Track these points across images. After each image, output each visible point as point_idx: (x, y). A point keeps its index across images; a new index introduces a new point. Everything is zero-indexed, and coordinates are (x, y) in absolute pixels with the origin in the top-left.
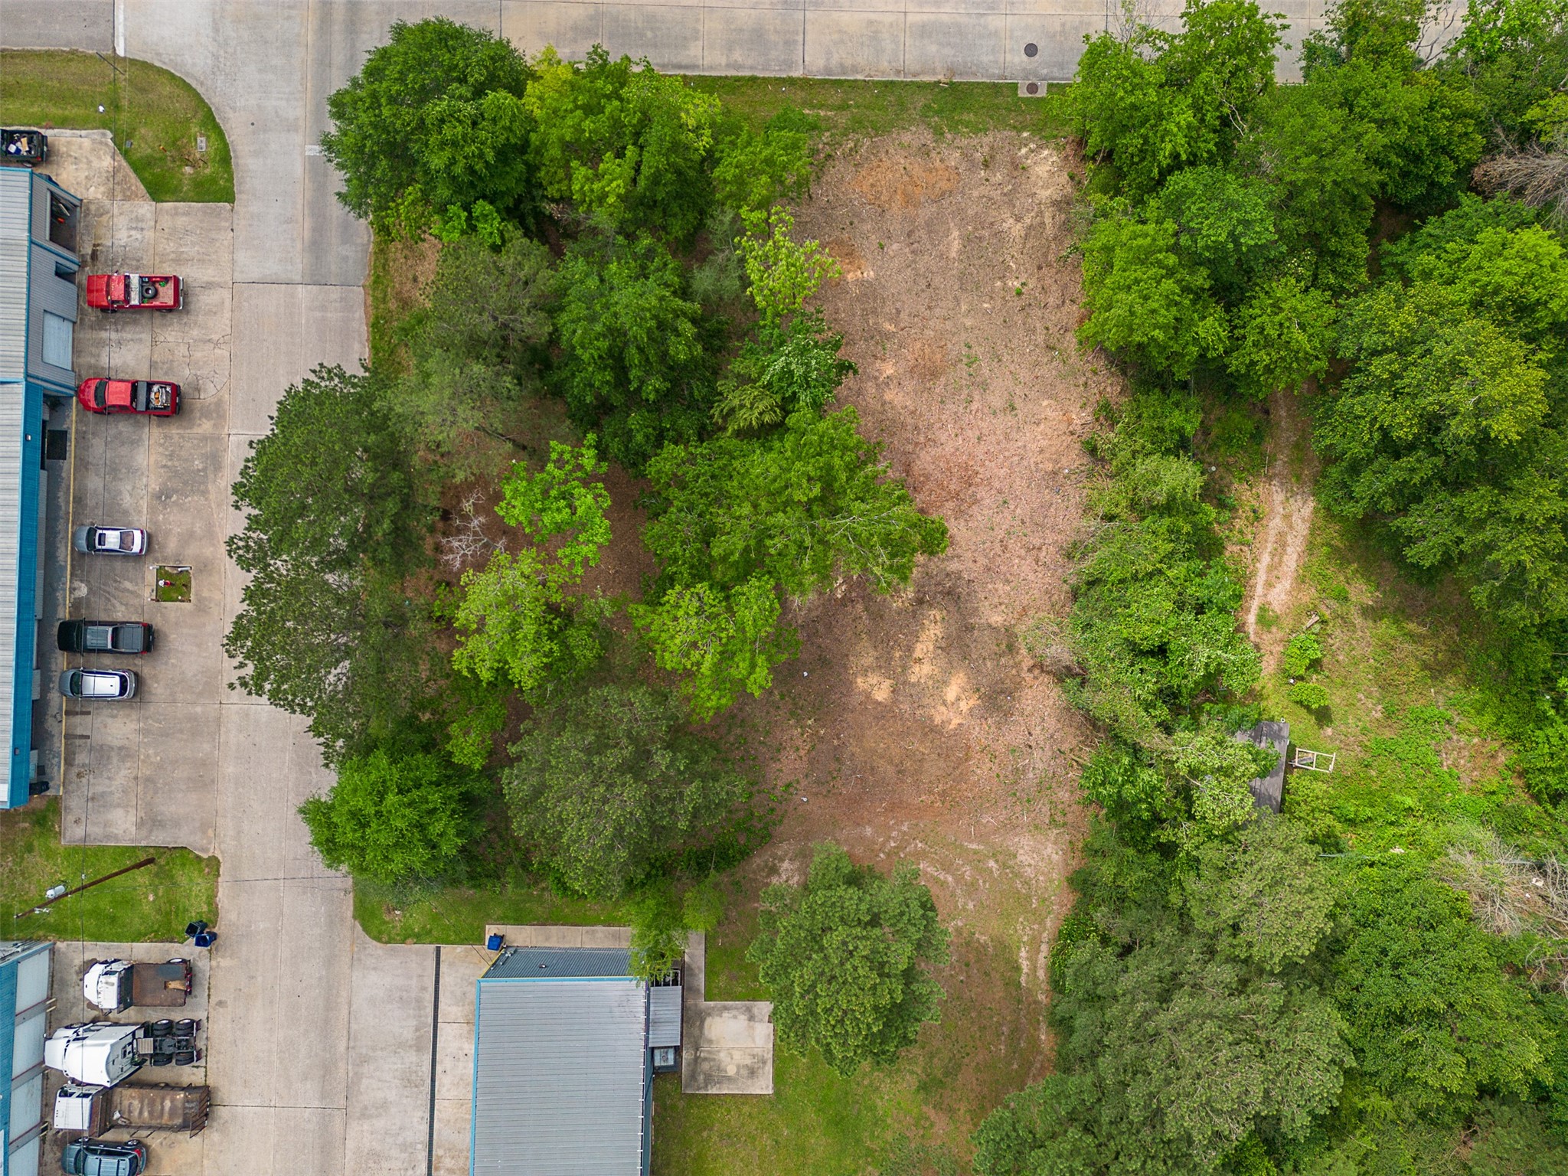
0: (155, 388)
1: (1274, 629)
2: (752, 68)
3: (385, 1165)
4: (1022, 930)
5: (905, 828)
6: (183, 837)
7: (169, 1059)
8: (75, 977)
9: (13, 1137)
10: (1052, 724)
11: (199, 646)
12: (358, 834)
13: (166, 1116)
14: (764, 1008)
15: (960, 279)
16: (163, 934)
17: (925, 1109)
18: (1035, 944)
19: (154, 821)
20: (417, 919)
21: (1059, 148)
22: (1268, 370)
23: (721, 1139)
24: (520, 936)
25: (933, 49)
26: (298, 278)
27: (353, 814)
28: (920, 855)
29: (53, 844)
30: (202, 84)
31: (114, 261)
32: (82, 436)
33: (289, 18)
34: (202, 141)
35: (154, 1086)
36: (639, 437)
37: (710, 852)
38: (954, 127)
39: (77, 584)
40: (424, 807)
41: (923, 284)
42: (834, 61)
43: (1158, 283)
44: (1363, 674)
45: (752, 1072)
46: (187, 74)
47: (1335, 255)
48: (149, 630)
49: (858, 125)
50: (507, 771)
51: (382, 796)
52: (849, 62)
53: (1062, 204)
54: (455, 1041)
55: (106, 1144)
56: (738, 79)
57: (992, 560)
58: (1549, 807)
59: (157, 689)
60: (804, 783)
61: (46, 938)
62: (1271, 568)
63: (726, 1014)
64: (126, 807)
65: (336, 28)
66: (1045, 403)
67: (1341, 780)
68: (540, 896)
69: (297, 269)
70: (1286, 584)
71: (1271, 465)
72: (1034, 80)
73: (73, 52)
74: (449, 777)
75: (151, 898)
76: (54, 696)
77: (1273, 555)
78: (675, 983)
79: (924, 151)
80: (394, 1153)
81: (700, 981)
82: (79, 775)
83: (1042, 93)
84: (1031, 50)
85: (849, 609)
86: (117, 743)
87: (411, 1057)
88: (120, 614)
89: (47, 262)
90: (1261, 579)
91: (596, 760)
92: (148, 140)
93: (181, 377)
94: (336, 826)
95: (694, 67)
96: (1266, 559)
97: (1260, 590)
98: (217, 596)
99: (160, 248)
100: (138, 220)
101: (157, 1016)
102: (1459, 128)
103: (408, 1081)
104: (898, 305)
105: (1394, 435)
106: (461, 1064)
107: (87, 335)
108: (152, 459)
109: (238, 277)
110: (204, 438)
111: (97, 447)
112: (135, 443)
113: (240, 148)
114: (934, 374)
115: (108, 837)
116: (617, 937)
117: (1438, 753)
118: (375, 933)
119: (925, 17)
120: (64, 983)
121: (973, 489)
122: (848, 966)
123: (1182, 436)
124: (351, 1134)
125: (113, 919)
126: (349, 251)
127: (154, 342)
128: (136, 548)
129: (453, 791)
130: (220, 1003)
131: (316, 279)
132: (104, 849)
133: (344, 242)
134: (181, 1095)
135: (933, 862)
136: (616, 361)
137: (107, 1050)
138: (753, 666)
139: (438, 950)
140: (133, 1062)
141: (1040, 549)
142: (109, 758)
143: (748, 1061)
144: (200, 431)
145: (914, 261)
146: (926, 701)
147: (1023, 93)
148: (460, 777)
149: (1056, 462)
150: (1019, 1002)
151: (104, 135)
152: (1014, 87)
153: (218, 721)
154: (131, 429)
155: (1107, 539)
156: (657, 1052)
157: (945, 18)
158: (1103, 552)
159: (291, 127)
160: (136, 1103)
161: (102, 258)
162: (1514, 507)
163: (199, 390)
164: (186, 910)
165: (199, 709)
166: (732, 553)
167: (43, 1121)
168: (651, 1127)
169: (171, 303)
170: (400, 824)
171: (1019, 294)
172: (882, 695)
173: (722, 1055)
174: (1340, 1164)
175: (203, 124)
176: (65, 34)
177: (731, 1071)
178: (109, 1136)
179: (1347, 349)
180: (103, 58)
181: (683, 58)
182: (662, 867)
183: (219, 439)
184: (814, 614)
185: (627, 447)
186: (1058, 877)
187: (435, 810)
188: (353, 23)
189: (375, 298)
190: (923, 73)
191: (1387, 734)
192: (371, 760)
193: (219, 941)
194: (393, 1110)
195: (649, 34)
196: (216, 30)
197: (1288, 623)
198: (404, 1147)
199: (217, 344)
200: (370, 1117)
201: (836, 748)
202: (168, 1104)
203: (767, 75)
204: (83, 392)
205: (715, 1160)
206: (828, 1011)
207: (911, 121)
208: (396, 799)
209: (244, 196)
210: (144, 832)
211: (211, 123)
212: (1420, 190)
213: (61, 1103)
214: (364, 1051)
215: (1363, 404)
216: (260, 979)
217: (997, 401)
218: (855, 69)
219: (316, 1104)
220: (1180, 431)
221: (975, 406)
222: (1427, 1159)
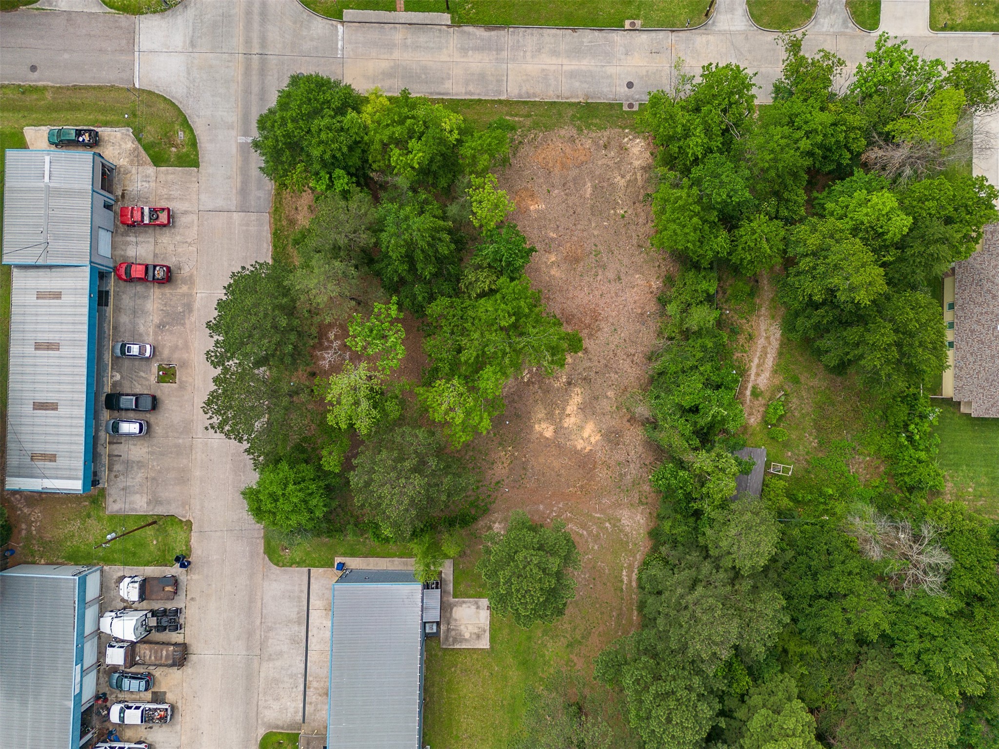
0: (158, 268)
1: (760, 399)
2: (479, 94)
3: (281, 686)
4: (624, 560)
5: (561, 506)
6: (173, 510)
7: (164, 629)
8: (113, 585)
9: (85, 668)
10: (640, 449)
11: (181, 407)
12: (273, 505)
13: (164, 659)
14: (485, 602)
15: (591, 209)
16: (162, 562)
17: (571, 656)
18: (630, 567)
19: (157, 501)
20: (298, 555)
21: (644, 138)
22: (751, 262)
23: (462, 672)
24: (353, 563)
25: (577, 84)
26: (234, 209)
27: (271, 495)
28: (569, 520)
29: (101, 514)
30: (181, 103)
31: (134, 199)
32: (117, 294)
33: (228, 67)
34: (181, 134)
35: (158, 643)
36: (420, 298)
37: (456, 518)
38: (588, 127)
39: (115, 373)
40: (307, 491)
41: (571, 212)
42: (524, 90)
43: (691, 219)
44: (808, 423)
45: (478, 637)
46: (173, 97)
47: (787, 201)
48: (154, 398)
49: (536, 125)
50: (352, 473)
51: (286, 485)
52: (531, 91)
53: (646, 169)
54: (320, 620)
55: (132, 673)
56: (471, 100)
57: (608, 361)
58: (907, 494)
59: (158, 430)
60: (506, 481)
61: (98, 564)
62: (759, 366)
63: (464, 605)
64: (141, 493)
65: (254, 72)
66: (637, 276)
67: (796, 480)
68: (364, 542)
69: (233, 203)
70: (767, 374)
71: (759, 310)
72: (631, 101)
73: (112, 86)
74: (319, 477)
75: (155, 542)
76: (102, 434)
77: (759, 358)
78: (437, 588)
79: (572, 140)
80: (286, 679)
81: (451, 588)
82: (116, 477)
83: (636, 108)
84: (630, 85)
85: (531, 387)
86: (137, 459)
87: (296, 628)
88: (138, 390)
89: (100, 201)
90: (753, 371)
91: (399, 465)
92: (151, 133)
93: (171, 262)
94: (261, 501)
95: (447, 94)
96: (756, 361)
97: (753, 377)
98: (190, 380)
99: (159, 192)
100: (146, 176)
101: (158, 606)
102: (852, 135)
103: (294, 641)
104: (558, 223)
105: (814, 298)
106: (322, 632)
107: (119, 239)
108: (155, 306)
109: (201, 208)
110: (183, 295)
111: (127, 301)
112: (146, 297)
113: (202, 138)
114: (577, 260)
115: (132, 510)
116: (406, 564)
117: (848, 465)
118: (275, 561)
119: (573, 67)
120: (108, 589)
121: (598, 322)
122: (528, 568)
123: (708, 294)
124: (263, 669)
125: (134, 554)
126: (261, 194)
127: (156, 243)
128: (147, 354)
129: (321, 484)
130: (192, 599)
131: (244, 209)
132: (129, 516)
133: (259, 189)
134: (171, 648)
135: (576, 524)
136: (409, 259)
137: (134, 622)
138: (481, 418)
139: (309, 570)
140: (146, 630)
141: (634, 355)
142: (132, 467)
143: (476, 631)
144: (181, 291)
145: (566, 199)
146: (573, 437)
147: (625, 108)
148: (325, 476)
149: (643, 308)
150: (622, 599)
151: (128, 130)
152: (621, 105)
153: (191, 447)
154: (143, 290)
155: (668, 350)
156: (427, 625)
157: (583, 68)
158: (666, 357)
159: (230, 127)
160: (148, 652)
161: (127, 197)
162: (870, 338)
163: (180, 269)
164: (174, 549)
165: (181, 441)
166: (470, 359)
167: (98, 661)
168: (424, 666)
169: (166, 222)
170: (295, 500)
171: (623, 217)
172: (549, 433)
173: (462, 627)
174: (787, 680)
175: (182, 125)
176: (107, 76)
177: (467, 636)
178: (133, 669)
179: (791, 253)
180: (128, 90)
181: (441, 89)
182: (430, 525)
183: (191, 295)
184: (512, 390)
185: (413, 304)
186: (643, 532)
187: (313, 493)
188: (263, 70)
189: (275, 219)
190: (572, 97)
191: (820, 455)
192: (279, 466)
193: (192, 565)
194: (286, 656)
195: (423, 76)
196: (189, 74)
197: (767, 395)
198: (291, 676)
199: (190, 244)
200: (273, 660)
201: (524, 463)
202: (164, 653)
203: (487, 98)
204: (118, 270)
205: (458, 683)
206: (518, 591)
207: (565, 123)
208: (293, 487)
209: (204, 164)
210: (151, 507)
211: (186, 124)
212: (833, 167)
213: (110, 651)
214: (270, 624)
215: (799, 281)
216: (214, 586)
217: (611, 275)
218: (535, 95)
219: (244, 653)
220: (707, 292)
221: (599, 278)
222: (835, 679)
